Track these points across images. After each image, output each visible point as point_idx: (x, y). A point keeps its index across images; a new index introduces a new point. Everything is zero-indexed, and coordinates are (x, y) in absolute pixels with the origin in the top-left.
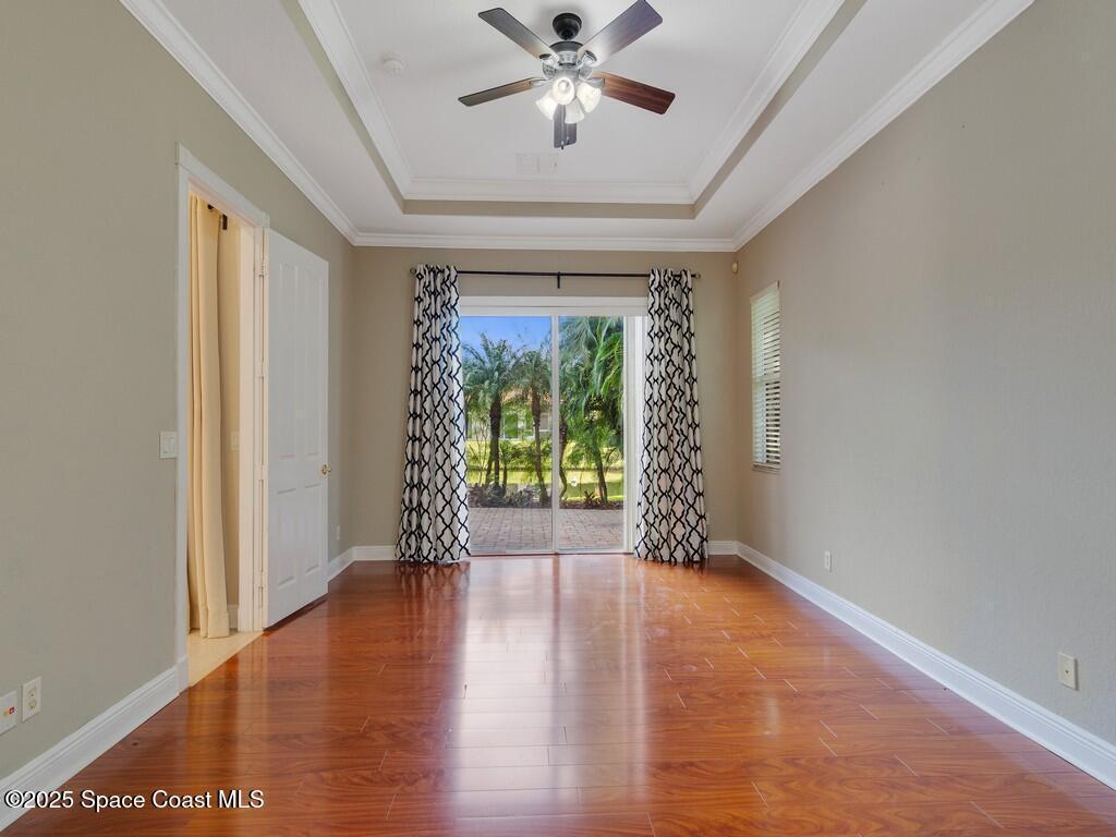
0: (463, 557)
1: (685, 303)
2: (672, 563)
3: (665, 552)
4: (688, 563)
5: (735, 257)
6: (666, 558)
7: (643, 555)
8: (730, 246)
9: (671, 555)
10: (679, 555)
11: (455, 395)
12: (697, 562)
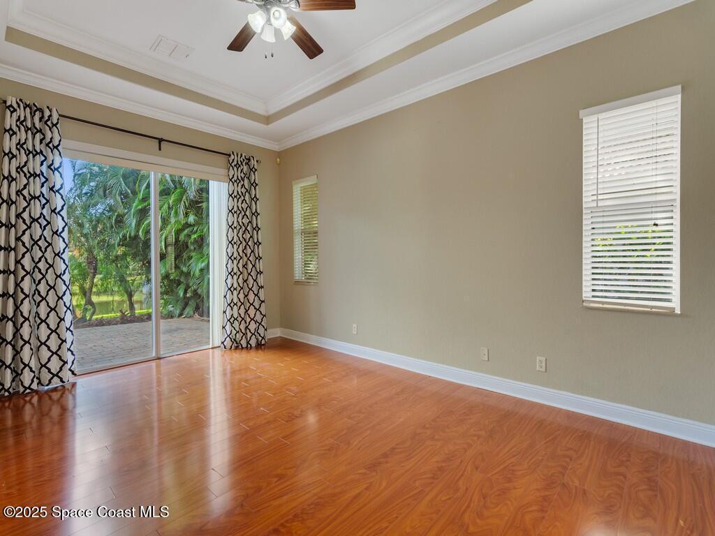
0: (72, 379)
1: (253, 178)
2: (248, 347)
3: (244, 343)
4: (259, 346)
5: (279, 154)
6: (244, 345)
7: (228, 347)
8: (275, 147)
9: (248, 343)
10: (253, 342)
11: (60, 230)
12: (263, 345)
